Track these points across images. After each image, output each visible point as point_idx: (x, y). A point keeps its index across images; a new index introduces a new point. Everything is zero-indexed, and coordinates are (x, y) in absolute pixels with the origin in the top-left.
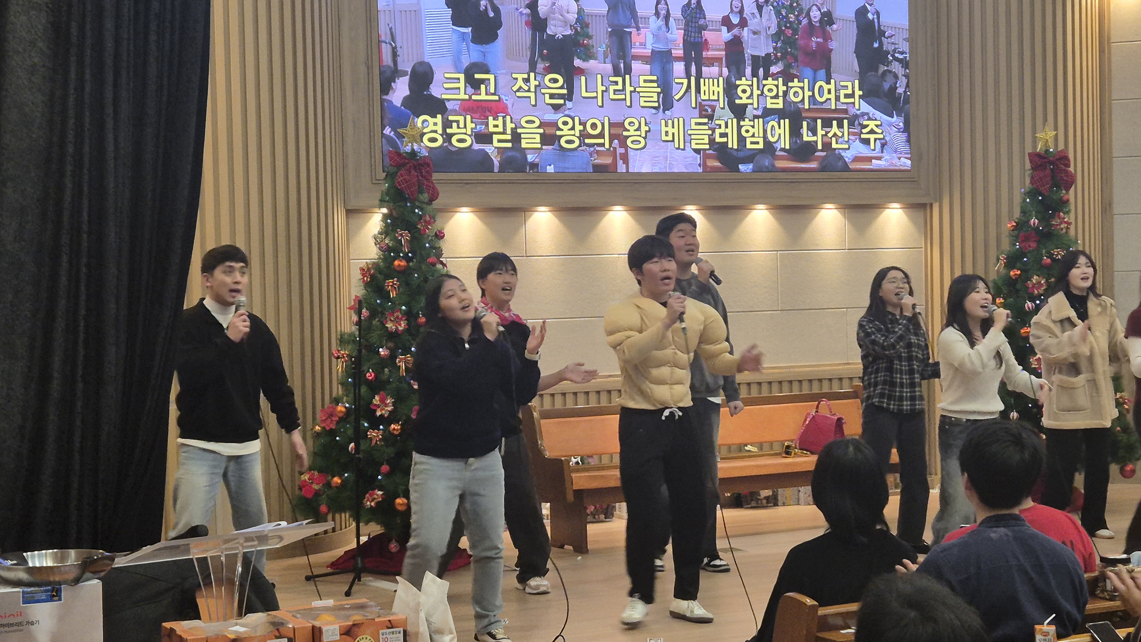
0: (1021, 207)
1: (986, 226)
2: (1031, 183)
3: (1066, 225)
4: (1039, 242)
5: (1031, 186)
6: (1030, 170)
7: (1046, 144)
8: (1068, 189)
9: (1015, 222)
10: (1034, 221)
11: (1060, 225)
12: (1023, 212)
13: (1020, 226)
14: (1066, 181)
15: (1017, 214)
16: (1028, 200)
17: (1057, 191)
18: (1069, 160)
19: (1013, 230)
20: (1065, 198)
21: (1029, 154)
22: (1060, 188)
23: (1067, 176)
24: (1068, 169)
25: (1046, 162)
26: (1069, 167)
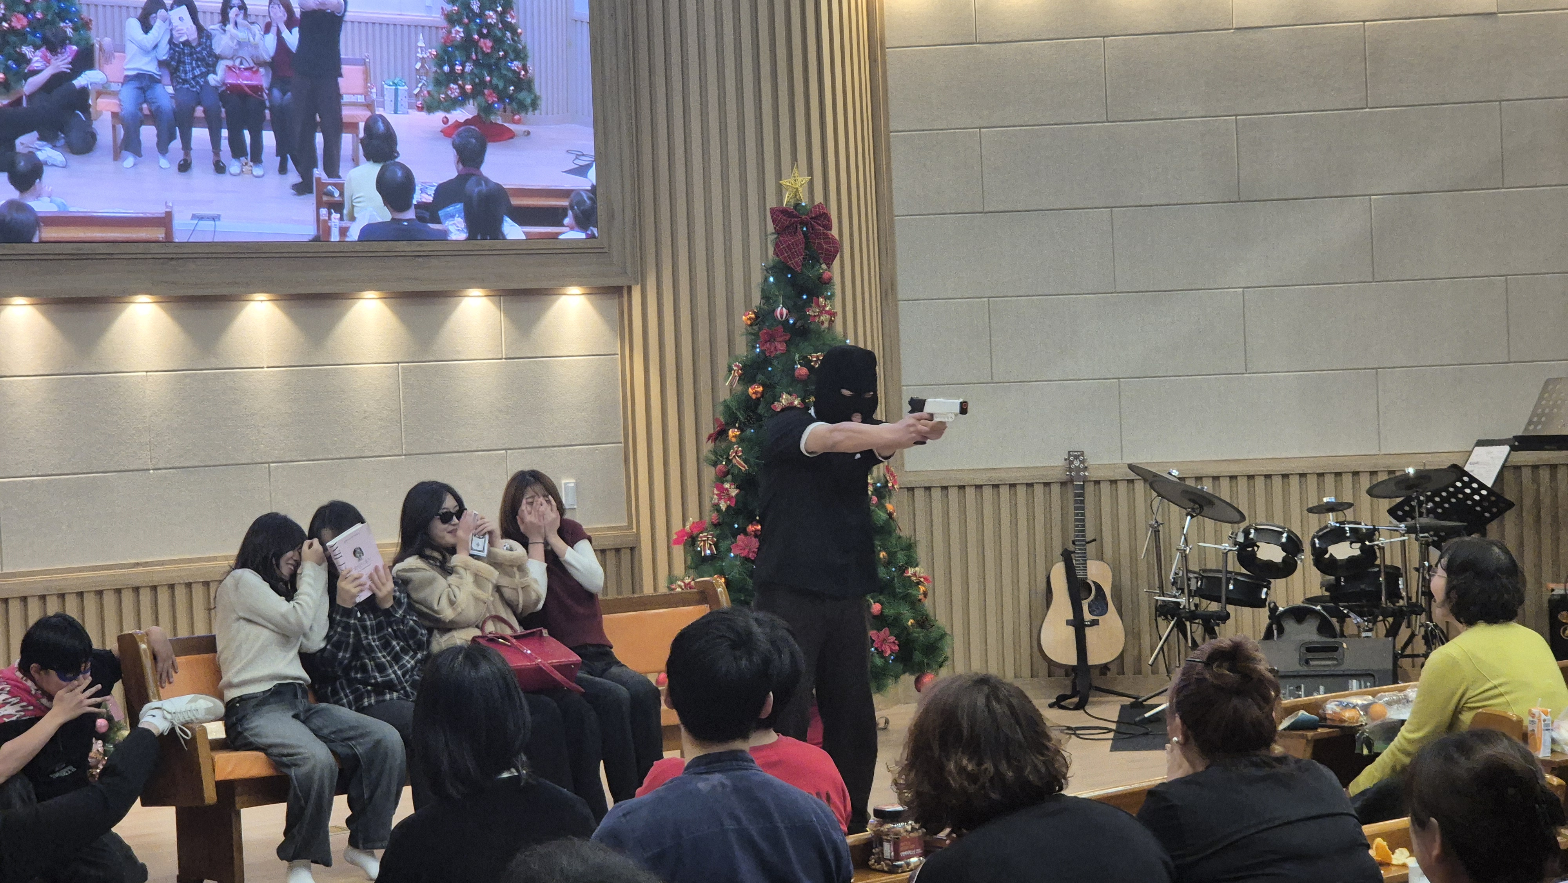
0: (763, 290)
1: (712, 320)
2: (776, 253)
3: (828, 317)
4: (788, 343)
5: (775, 257)
6: (773, 234)
7: (796, 195)
8: (830, 262)
9: (754, 313)
10: (781, 311)
11: (819, 316)
12: (766, 297)
13: (762, 318)
14: (826, 249)
15: (757, 300)
16: (771, 279)
17: (813, 267)
18: (830, 220)
19: (751, 325)
20: (825, 276)
21: (772, 210)
22: (818, 261)
23: (827, 243)
24: (829, 232)
25: (796, 222)
26: (831, 230)
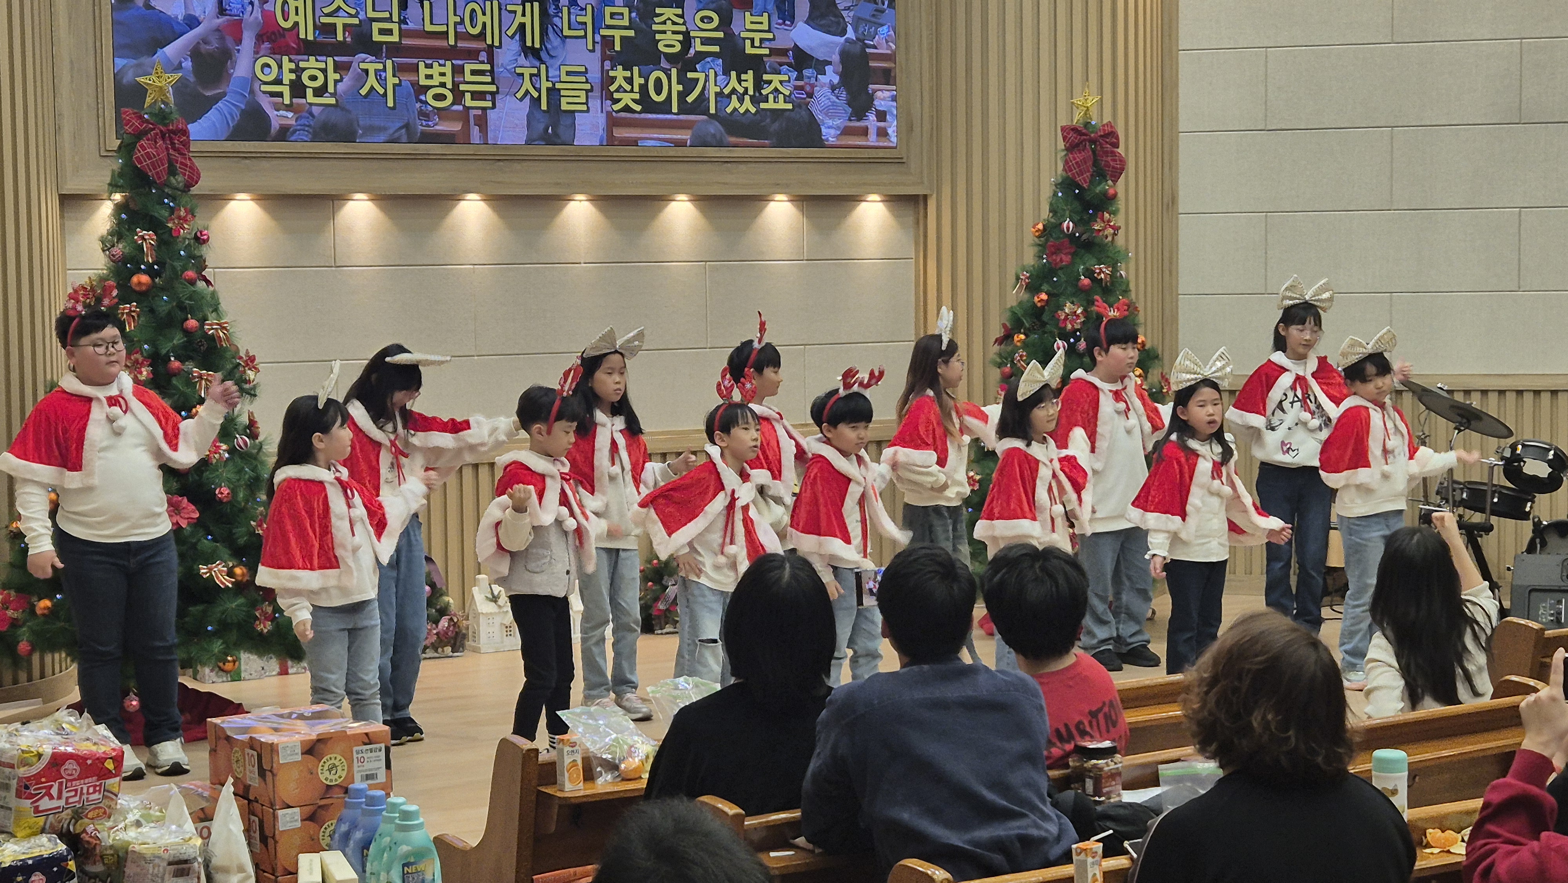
0: (1051, 204)
2: (1064, 170)
3: (1112, 231)
4: (1074, 254)
5: (1064, 174)
6: (1063, 150)
7: (1086, 114)
8: (1115, 179)
9: (1042, 225)
10: (1068, 225)
11: (1103, 230)
12: (1054, 211)
13: (1049, 232)
14: (1113, 167)
15: (1045, 213)
16: (1060, 194)
17: (1100, 184)
18: (1117, 138)
19: (1039, 237)
20: (1111, 192)
21: (1063, 128)
22: (1105, 178)
23: (1115, 160)
24: (1116, 150)
25: (1085, 140)
26: (1118, 147)
